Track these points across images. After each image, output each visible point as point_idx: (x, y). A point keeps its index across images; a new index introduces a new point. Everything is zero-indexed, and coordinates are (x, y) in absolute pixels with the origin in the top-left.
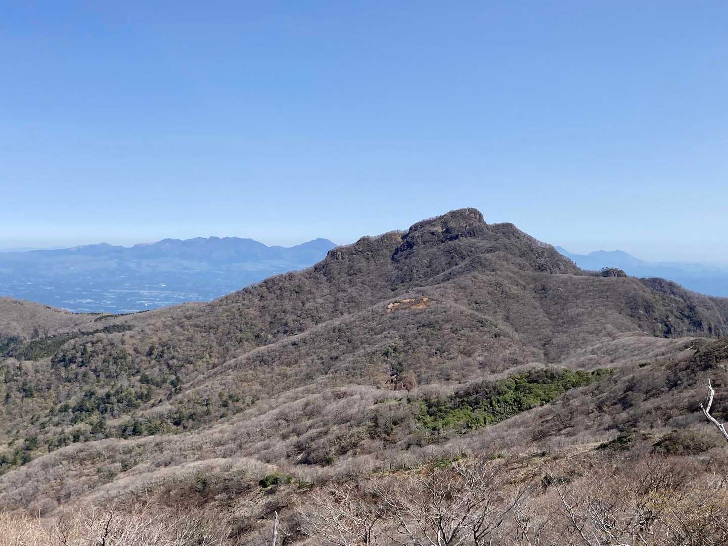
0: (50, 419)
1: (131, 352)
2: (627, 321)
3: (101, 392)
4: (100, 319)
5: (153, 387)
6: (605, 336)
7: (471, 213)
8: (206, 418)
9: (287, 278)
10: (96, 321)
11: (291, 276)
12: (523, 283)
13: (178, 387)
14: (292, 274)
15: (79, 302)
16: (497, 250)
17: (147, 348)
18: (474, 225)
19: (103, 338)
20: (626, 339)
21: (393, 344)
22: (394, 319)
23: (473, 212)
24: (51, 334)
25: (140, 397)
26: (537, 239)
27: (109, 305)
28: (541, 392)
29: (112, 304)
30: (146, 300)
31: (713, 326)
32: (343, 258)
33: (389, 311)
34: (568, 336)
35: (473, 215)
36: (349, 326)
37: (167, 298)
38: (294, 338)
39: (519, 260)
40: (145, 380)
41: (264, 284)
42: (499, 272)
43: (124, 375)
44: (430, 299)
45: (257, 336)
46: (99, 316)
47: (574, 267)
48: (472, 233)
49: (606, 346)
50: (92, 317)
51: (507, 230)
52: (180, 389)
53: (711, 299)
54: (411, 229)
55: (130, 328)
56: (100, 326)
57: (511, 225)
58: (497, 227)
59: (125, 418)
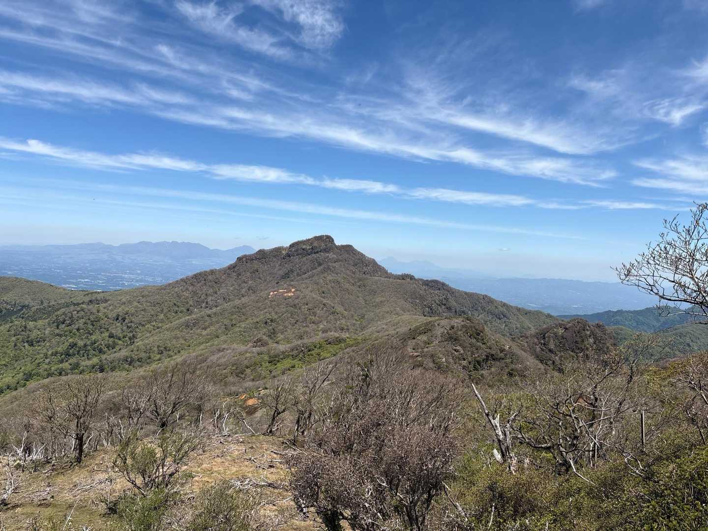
0: (44, 360)
1: (103, 317)
2: (408, 306)
3: (81, 343)
4: (88, 294)
5: (116, 340)
6: (394, 314)
7: (327, 238)
8: (148, 361)
9: (210, 273)
10: (84, 295)
11: (212, 272)
12: (353, 282)
13: (132, 341)
14: (213, 270)
15: (80, 281)
16: (340, 261)
17: (114, 315)
18: (328, 246)
19: (85, 308)
20: (406, 317)
21: (270, 317)
22: (272, 301)
23: (329, 237)
24: (53, 303)
25: (108, 346)
26: (366, 255)
27: (101, 283)
28: (332, 350)
29: (103, 283)
30: (126, 281)
31: (458, 310)
32: (247, 263)
33: (270, 296)
34: (374, 314)
35: (328, 239)
36: (244, 306)
37: (141, 281)
38: (209, 312)
39: (352, 268)
40: (111, 336)
41: (195, 277)
42: (339, 275)
43: (97, 332)
44: (297, 290)
45: (188, 310)
46: (87, 293)
47: (386, 272)
48: (325, 251)
49: (394, 321)
50: (82, 293)
51: (348, 249)
52: (133, 342)
53: (466, 293)
54: (290, 246)
55: (106, 301)
56: (87, 299)
57: (351, 246)
58: (343, 247)
59: (95, 360)
